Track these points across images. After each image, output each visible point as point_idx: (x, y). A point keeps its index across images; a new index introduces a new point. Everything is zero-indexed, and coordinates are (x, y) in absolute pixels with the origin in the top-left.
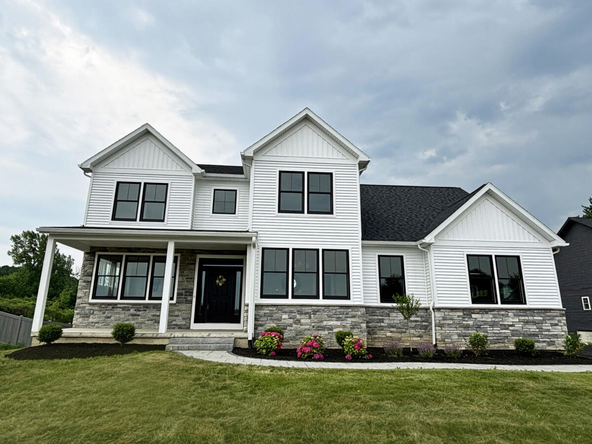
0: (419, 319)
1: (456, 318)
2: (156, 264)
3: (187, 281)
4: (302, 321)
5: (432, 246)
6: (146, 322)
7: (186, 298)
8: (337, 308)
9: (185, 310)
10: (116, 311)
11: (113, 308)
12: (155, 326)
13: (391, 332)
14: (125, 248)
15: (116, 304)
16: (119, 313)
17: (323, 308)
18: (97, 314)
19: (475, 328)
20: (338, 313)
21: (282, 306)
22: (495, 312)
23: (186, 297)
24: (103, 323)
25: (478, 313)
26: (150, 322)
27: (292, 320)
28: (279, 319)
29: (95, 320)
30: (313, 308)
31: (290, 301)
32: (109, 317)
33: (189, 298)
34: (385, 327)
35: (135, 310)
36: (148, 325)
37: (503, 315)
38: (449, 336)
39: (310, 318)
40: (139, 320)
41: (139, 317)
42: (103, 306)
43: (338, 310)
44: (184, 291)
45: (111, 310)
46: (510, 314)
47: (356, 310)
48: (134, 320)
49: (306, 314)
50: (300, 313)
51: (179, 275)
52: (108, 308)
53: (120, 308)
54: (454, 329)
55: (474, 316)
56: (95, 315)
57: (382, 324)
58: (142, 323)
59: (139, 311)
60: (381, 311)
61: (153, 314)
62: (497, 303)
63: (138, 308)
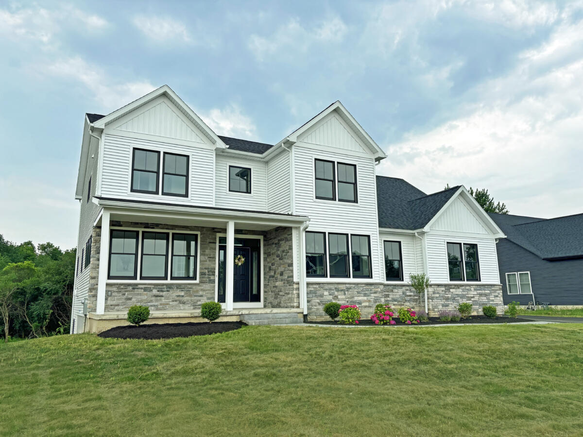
0: (412, 294)
1: (441, 292)
2: (175, 241)
3: (209, 260)
4: (339, 297)
5: (425, 234)
6: (171, 303)
7: (210, 278)
8: (364, 285)
9: (209, 290)
10: (137, 292)
11: (133, 289)
12: (180, 307)
13: (394, 305)
14: (141, 223)
15: (137, 285)
16: (141, 294)
17: (354, 285)
18: (116, 296)
19: (452, 300)
20: (364, 290)
21: (323, 284)
22: (463, 288)
23: (209, 276)
24: (124, 305)
25: (454, 288)
26: (175, 303)
27: (331, 296)
28: (322, 296)
29: (114, 303)
30: (347, 285)
31: (328, 280)
32: (130, 299)
33: (212, 278)
34: (391, 301)
35: (158, 291)
36: (173, 307)
37: (468, 289)
38: (436, 307)
39: (345, 294)
40: (163, 301)
41: (163, 298)
42: (122, 287)
43: (365, 287)
44: (207, 271)
45: (132, 291)
46: (472, 289)
47: (377, 287)
48: (157, 301)
49: (342, 290)
50: (337, 290)
51: (201, 255)
52: (128, 289)
53: (142, 288)
54: (440, 301)
55: (451, 290)
56: (114, 296)
57: (388, 299)
58: (167, 304)
59: (162, 291)
60: (387, 288)
61: (177, 294)
62: (464, 280)
63: (161, 288)
